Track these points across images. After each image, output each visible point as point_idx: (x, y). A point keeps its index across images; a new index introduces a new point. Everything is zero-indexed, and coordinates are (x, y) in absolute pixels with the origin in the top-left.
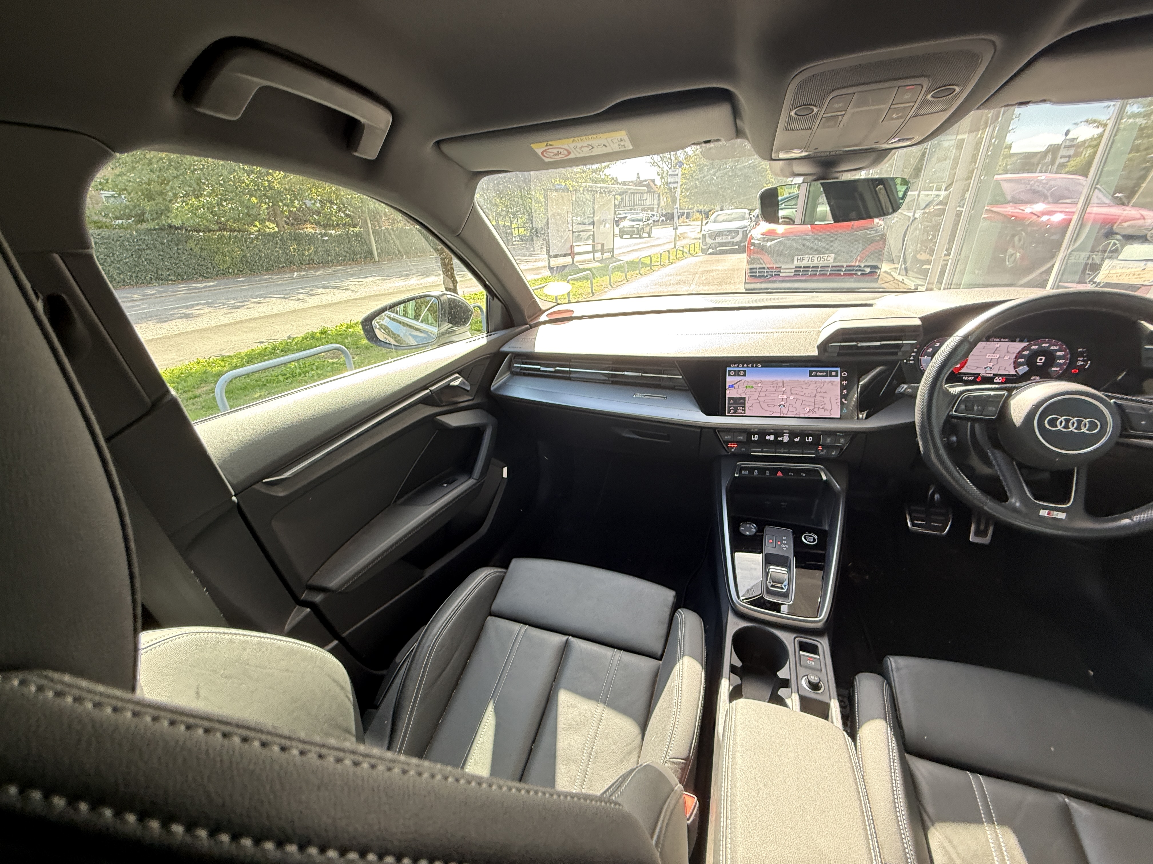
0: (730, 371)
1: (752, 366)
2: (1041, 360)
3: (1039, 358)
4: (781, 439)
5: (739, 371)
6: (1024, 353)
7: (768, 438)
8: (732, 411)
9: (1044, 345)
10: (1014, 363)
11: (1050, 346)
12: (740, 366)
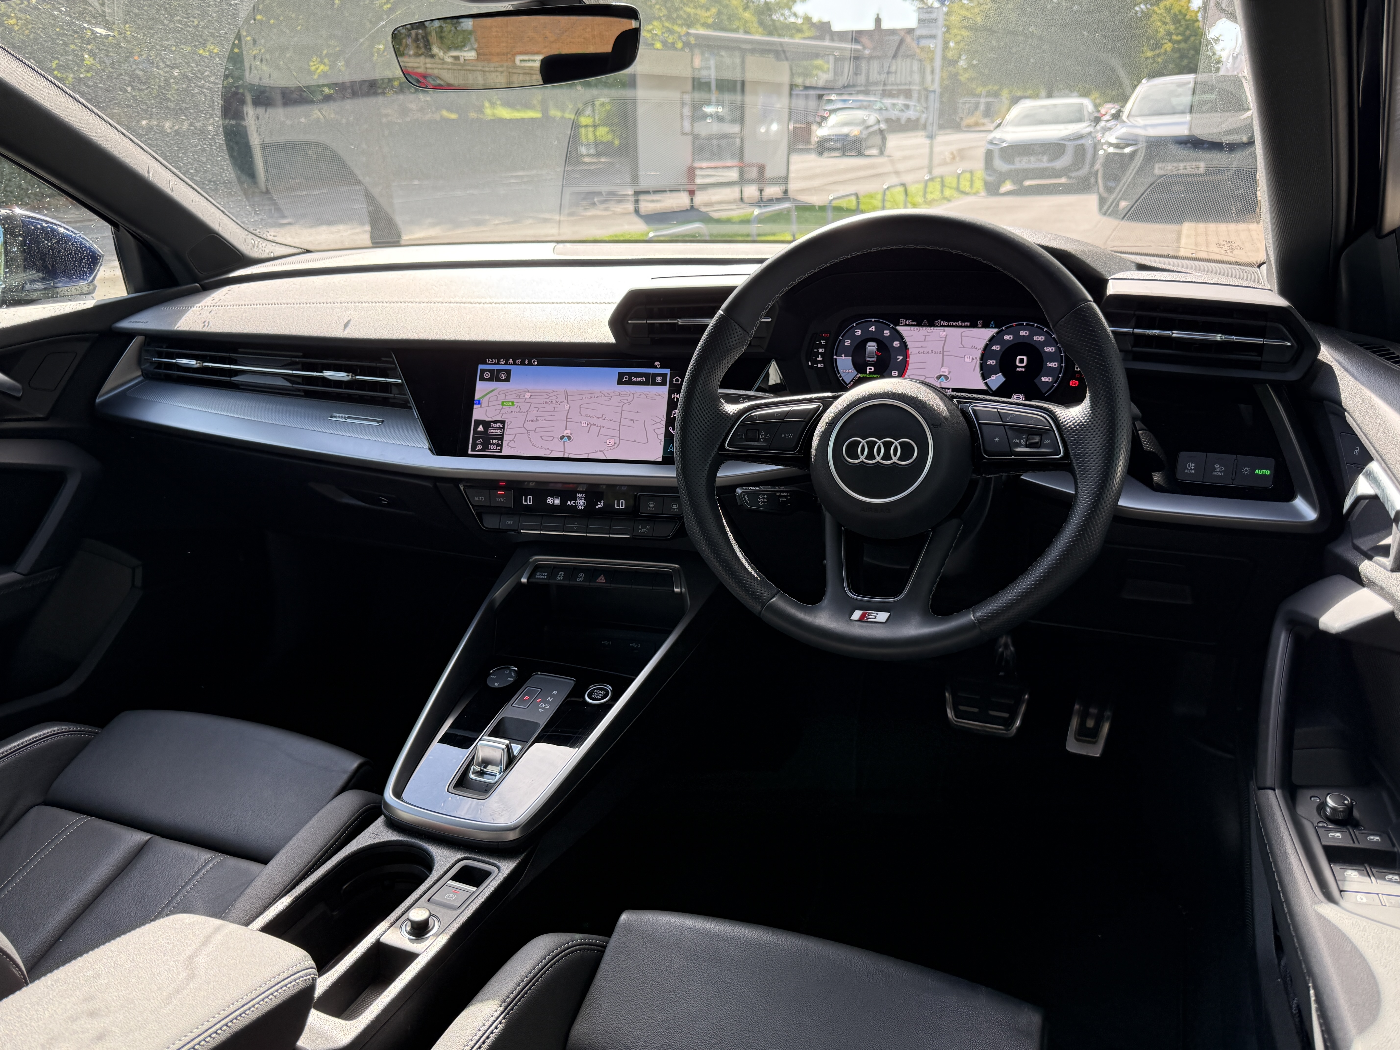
0: (483, 371)
1: (523, 363)
2: (1021, 362)
3: (1018, 358)
4: (572, 502)
5: (499, 371)
6: (995, 348)
7: (550, 500)
8: (479, 447)
9: (1022, 333)
10: (982, 367)
11: (1031, 335)
12: (502, 361)
